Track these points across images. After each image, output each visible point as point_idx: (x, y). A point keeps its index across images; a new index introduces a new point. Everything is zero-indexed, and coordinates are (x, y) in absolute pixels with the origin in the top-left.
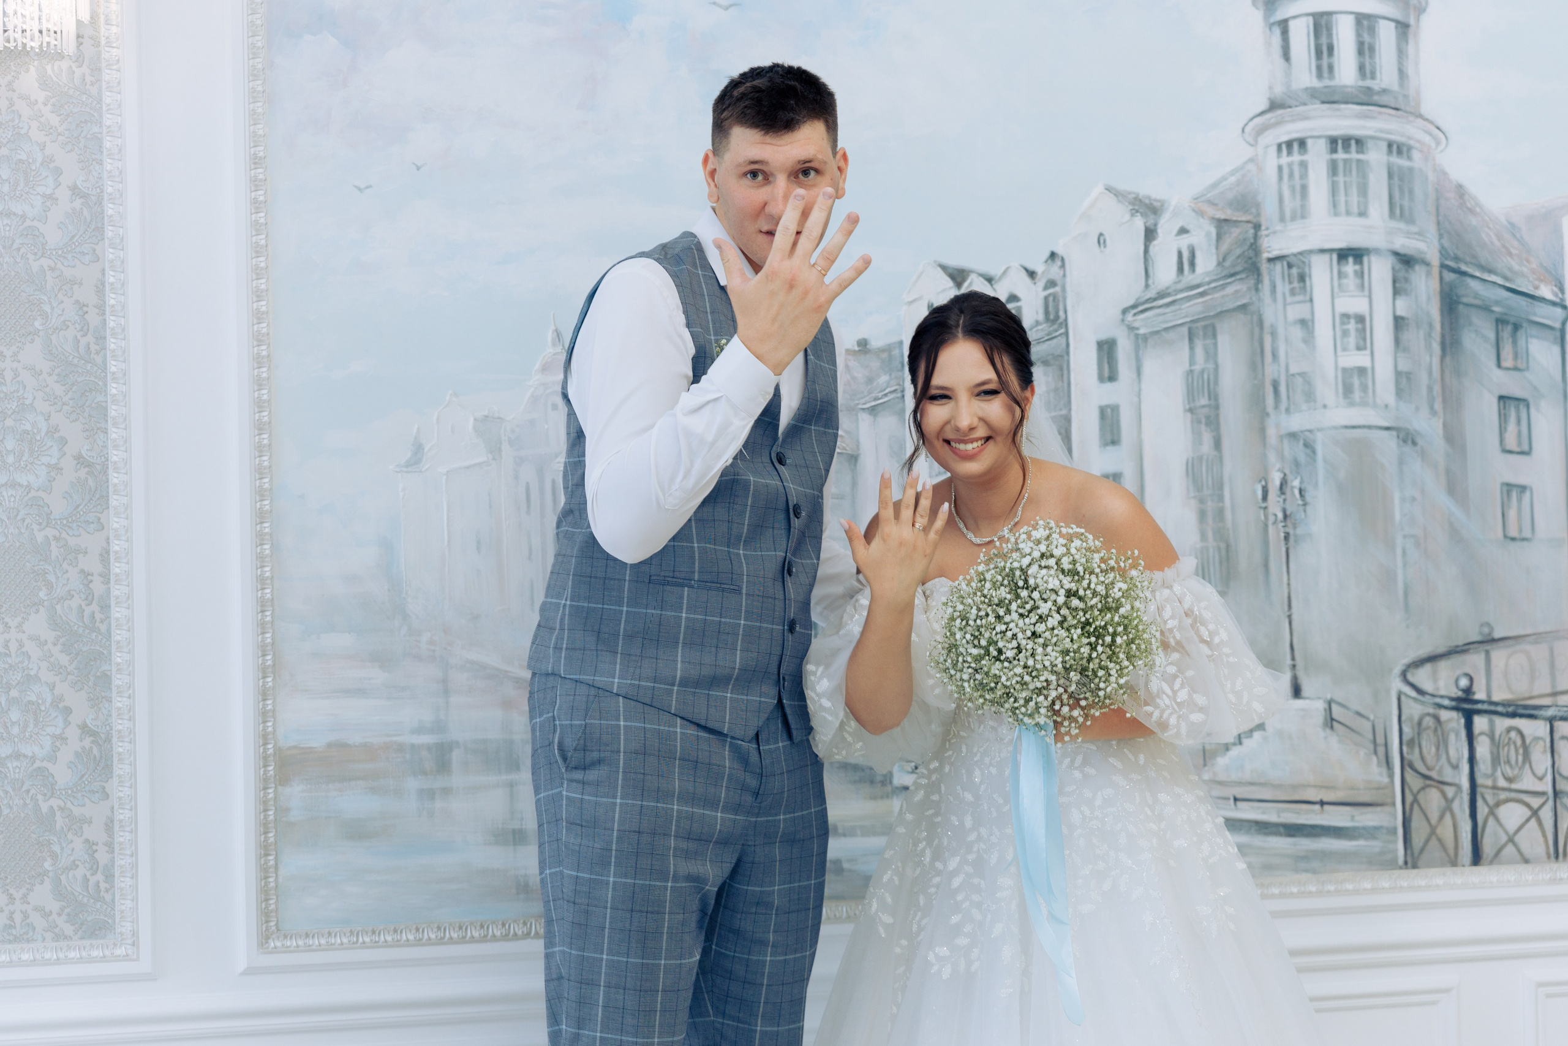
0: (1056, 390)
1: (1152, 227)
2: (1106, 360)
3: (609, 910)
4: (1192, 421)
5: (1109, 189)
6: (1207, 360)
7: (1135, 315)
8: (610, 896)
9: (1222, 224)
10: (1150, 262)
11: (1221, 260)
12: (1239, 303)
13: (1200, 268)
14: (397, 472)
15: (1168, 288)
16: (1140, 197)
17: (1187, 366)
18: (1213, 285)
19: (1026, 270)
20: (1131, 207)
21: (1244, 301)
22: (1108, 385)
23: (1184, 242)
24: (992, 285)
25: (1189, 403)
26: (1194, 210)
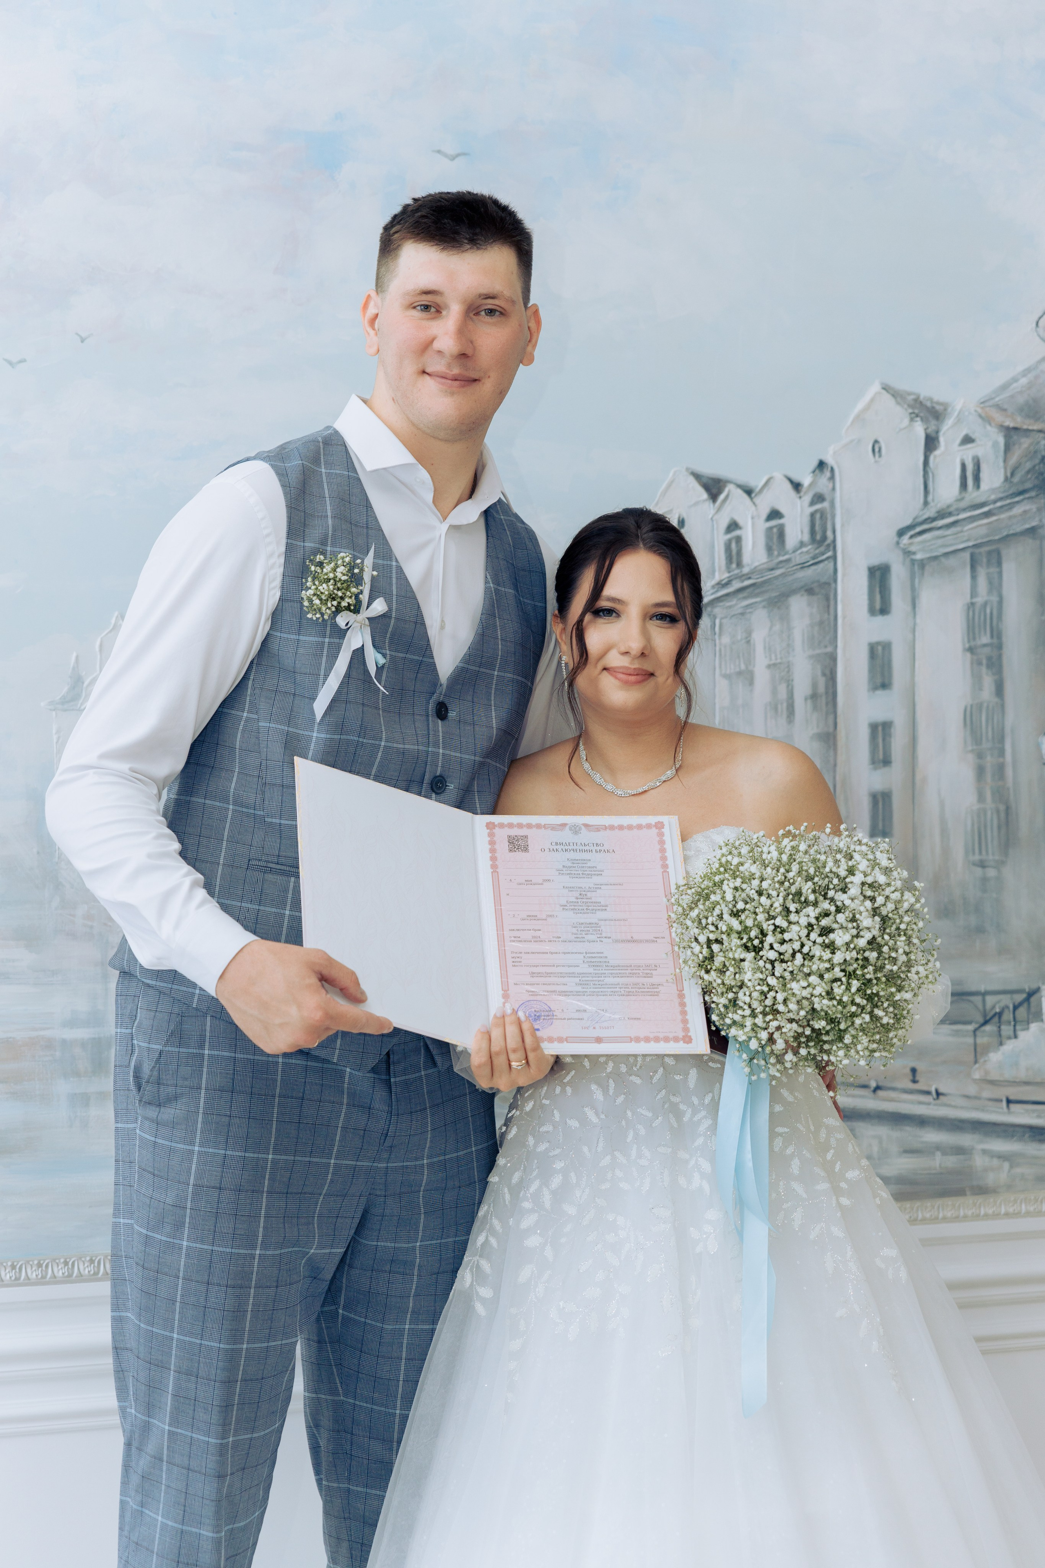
0: (821, 623)
1: (933, 435)
2: (878, 590)
3: (181, 1281)
4: (972, 663)
5: (886, 388)
6: (990, 592)
7: (911, 537)
8: (182, 1263)
9: (1011, 433)
10: (930, 475)
11: (1009, 475)
12: (1027, 526)
13: (984, 486)
14: (51, 710)
15: (949, 506)
16: (921, 398)
17: (968, 599)
18: (999, 504)
19: (791, 481)
20: (910, 411)
21: (1034, 524)
22: (880, 619)
23: (968, 453)
24: (751, 499)
25: (969, 641)
26: (980, 416)
